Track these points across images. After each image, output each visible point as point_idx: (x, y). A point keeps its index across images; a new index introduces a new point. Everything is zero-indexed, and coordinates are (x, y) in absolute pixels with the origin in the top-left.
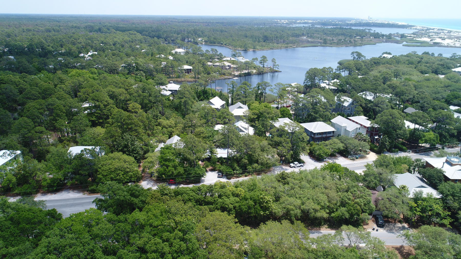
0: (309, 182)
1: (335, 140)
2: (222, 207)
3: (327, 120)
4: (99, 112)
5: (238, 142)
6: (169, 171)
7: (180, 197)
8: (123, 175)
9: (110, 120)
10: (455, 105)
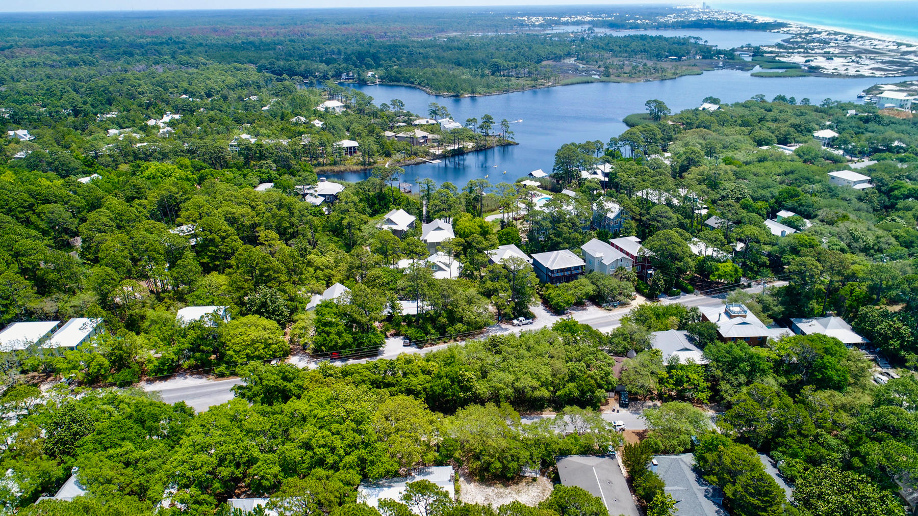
0: (529, 349)
1: (583, 280)
2: (407, 389)
3: (574, 245)
4: (214, 249)
5: (432, 292)
6: (331, 341)
7: (349, 378)
8: (263, 349)
9: (233, 262)
10: (788, 210)
